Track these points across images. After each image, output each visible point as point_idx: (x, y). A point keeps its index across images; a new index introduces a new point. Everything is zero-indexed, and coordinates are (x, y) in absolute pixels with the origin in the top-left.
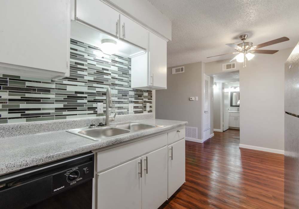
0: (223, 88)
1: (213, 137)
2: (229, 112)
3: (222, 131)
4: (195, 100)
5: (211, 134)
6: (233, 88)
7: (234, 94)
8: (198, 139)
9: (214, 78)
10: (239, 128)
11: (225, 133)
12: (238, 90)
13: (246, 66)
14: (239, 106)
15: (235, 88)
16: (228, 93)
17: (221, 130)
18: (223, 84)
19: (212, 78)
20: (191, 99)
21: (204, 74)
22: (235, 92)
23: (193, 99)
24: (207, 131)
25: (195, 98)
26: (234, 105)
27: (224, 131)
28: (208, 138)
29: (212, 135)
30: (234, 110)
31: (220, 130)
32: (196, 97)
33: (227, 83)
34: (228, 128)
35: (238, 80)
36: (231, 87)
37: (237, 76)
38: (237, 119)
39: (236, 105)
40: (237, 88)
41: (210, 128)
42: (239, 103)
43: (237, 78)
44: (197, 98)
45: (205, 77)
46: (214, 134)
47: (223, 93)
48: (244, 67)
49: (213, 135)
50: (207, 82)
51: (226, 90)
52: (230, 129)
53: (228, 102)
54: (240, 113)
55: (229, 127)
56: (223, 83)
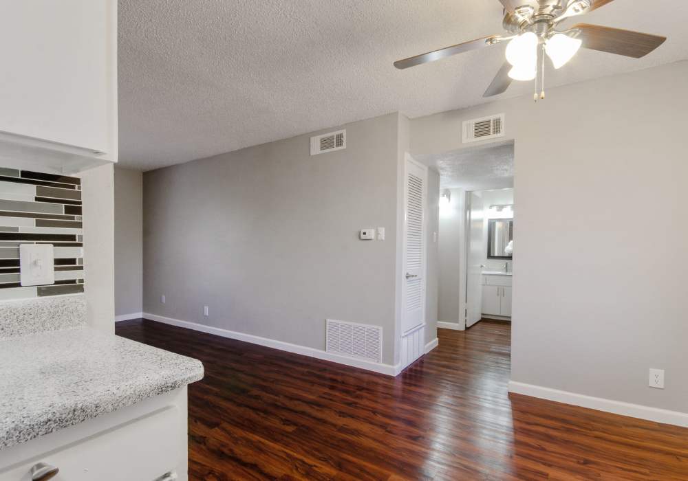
0: (468, 207)
1: (433, 350)
2: (484, 275)
3: (463, 329)
4: (377, 239)
5: (426, 342)
6: (495, 209)
7: (498, 225)
8: (384, 362)
9: (441, 172)
10: (510, 317)
11: (470, 335)
12: (508, 213)
13: (543, 94)
14: (510, 258)
15: (501, 208)
16: (481, 221)
17: (459, 326)
18: (469, 195)
19: (434, 174)
20: (364, 233)
21: (407, 156)
22: (500, 220)
23: (371, 233)
24: (416, 334)
25: (377, 230)
26: (496, 255)
27: (467, 329)
28: (417, 356)
29: (432, 345)
30: (497, 267)
31: (457, 324)
32: (380, 229)
33: (478, 194)
34: (479, 319)
35: (509, 183)
36: (491, 207)
37: (506, 167)
38: (504, 292)
39: (501, 255)
40: (504, 210)
41: (424, 324)
42: (509, 248)
43: (507, 175)
44: (382, 231)
45: (409, 166)
46: (437, 339)
47: (468, 223)
48: (536, 95)
49: (435, 342)
50: (415, 183)
51: (475, 215)
52: (485, 320)
53: (480, 246)
54: (513, 277)
55: (483, 314)
56: (467, 192)
